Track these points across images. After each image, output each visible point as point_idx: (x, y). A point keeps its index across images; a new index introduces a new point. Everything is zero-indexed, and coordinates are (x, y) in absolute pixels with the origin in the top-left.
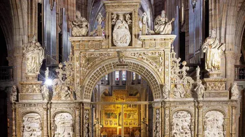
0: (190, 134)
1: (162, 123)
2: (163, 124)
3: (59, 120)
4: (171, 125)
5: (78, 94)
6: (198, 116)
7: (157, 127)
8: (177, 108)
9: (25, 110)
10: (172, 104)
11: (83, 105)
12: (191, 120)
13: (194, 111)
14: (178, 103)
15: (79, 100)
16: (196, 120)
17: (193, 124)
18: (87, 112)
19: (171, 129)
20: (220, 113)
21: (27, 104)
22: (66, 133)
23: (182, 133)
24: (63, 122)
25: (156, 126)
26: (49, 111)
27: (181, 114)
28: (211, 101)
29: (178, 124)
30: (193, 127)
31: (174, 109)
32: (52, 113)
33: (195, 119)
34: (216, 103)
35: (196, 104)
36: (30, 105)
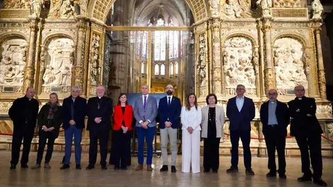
0: (253, 71)
1: (208, 53)
2: (210, 55)
3: (54, 48)
4: (223, 56)
5: (83, 7)
6: (265, 43)
7: (200, 61)
8: (231, 30)
9: (5, 32)
10: (223, 26)
11: (90, 25)
12: (253, 49)
13: (257, 36)
14: (232, 24)
15: (84, 14)
16: (262, 48)
17: (257, 54)
18: (98, 38)
19: (223, 62)
20: (296, 41)
21: (8, 22)
22: (63, 67)
23: (240, 69)
24: (59, 51)
25: (199, 58)
26: (39, 33)
27: (236, 41)
28: (283, 22)
29: (234, 55)
30: (256, 59)
31: (227, 33)
32: (45, 37)
33: (259, 48)
34: (289, 25)
35: (261, 25)
36: (13, 24)
